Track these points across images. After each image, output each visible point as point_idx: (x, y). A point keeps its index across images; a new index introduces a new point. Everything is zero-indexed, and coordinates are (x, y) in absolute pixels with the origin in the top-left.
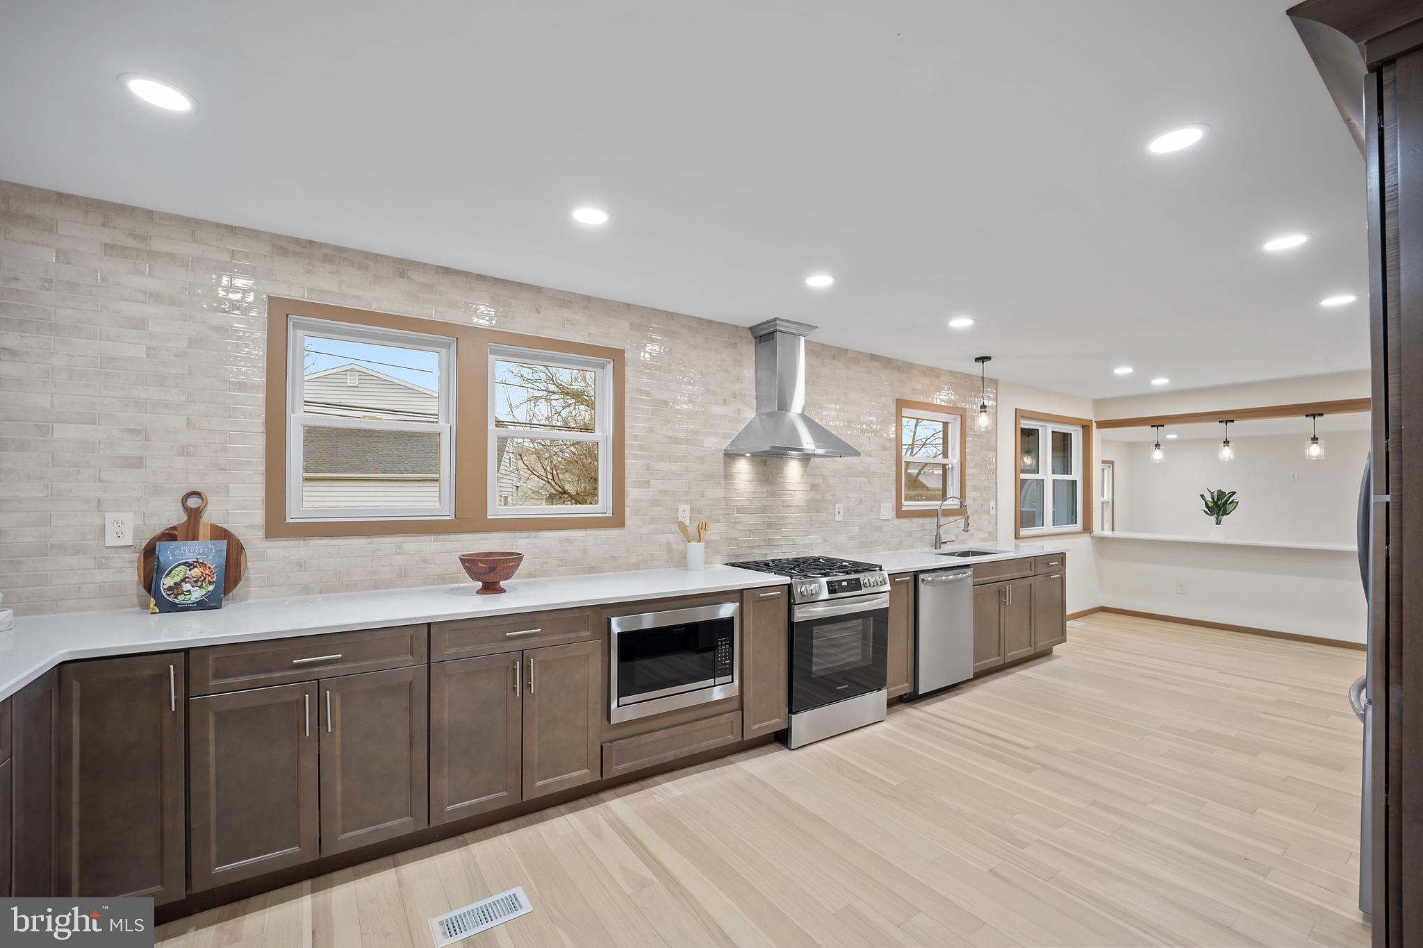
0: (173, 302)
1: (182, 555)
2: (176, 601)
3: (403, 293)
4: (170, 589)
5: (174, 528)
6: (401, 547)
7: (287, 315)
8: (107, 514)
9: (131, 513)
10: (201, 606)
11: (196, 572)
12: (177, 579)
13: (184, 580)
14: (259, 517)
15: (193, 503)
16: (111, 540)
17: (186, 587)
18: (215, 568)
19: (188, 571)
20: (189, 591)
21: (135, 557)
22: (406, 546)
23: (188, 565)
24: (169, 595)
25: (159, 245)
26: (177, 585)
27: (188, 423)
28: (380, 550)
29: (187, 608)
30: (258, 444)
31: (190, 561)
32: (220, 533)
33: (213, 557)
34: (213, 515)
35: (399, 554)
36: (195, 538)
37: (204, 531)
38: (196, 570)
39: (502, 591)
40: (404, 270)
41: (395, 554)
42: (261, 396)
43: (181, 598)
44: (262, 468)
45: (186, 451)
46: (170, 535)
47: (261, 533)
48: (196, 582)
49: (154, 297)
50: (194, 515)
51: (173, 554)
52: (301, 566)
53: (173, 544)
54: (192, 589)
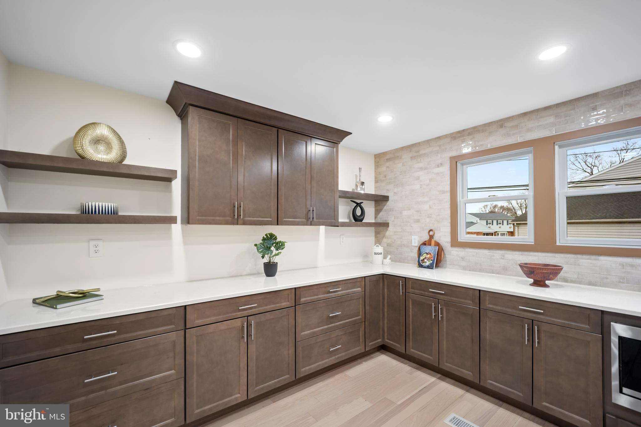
0: (426, 169)
1: (426, 250)
2: (423, 264)
3: (502, 135)
4: (422, 260)
5: (426, 241)
6: (504, 256)
7: (457, 162)
8: (413, 236)
9: (417, 236)
10: (428, 267)
11: (428, 256)
12: (424, 258)
13: (425, 258)
14: (449, 239)
15: (431, 233)
16: (413, 244)
17: (426, 260)
18: (433, 255)
19: (427, 256)
20: (426, 262)
21: (417, 249)
22: (506, 256)
23: (427, 253)
24: (421, 262)
25: (422, 152)
26: (424, 259)
27: (430, 207)
28: (494, 256)
29: (425, 267)
30: (448, 212)
31: (427, 252)
32: (437, 244)
33: (433, 252)
34: (436, 238)
35: (503, 259)
36: (430, 245)
37: (433, 243)
38: (428, 255)
39: (546, 286)
40: (503, 123)
41: (501, 259)
42: (449, 194)
43: (424, 263)
44: (450, 221)
45: (429, 216)
46: (424, 244)
47: (450, 245)
48: (428, 259)
49: (421, 169)
50: (431, 237)
51: (424, 249)
52: (463, 258)
53: (425, 246)
54: (427, 261)
